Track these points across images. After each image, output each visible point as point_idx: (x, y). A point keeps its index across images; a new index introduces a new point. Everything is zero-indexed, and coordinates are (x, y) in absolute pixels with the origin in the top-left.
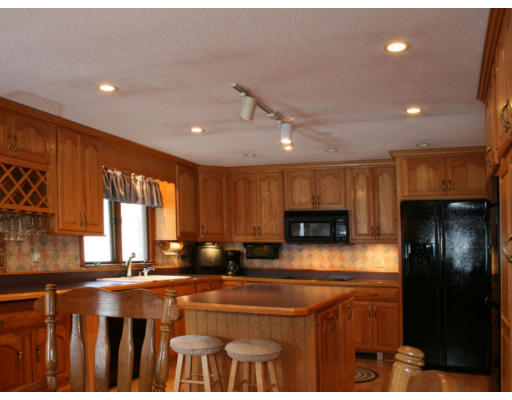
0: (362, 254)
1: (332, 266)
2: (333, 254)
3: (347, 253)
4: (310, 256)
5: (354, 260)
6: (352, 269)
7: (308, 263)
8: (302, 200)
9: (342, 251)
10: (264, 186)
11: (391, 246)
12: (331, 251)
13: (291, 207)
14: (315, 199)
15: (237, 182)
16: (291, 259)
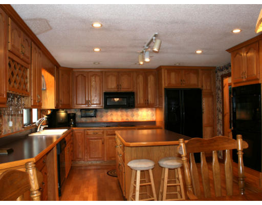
0: (136, 113)
1: (122, 119)
2: (123, 113)
3: (129, 113)
4: (112, 114)
5: (133, 116)
6: (132, 120)
7: (110, 118)
8: (112, 86)
9: (127, 112)
10: (93, 79)
11: (149, 109)
12: (122, 112)
13: (106, 90)
14: (118, 86)
15: (78, 76)
16: (102, 116)
